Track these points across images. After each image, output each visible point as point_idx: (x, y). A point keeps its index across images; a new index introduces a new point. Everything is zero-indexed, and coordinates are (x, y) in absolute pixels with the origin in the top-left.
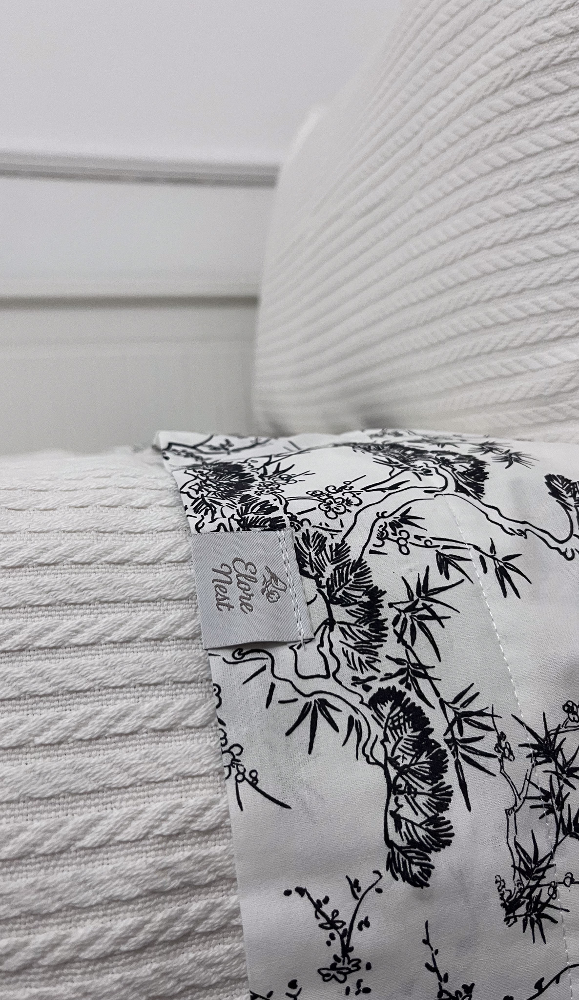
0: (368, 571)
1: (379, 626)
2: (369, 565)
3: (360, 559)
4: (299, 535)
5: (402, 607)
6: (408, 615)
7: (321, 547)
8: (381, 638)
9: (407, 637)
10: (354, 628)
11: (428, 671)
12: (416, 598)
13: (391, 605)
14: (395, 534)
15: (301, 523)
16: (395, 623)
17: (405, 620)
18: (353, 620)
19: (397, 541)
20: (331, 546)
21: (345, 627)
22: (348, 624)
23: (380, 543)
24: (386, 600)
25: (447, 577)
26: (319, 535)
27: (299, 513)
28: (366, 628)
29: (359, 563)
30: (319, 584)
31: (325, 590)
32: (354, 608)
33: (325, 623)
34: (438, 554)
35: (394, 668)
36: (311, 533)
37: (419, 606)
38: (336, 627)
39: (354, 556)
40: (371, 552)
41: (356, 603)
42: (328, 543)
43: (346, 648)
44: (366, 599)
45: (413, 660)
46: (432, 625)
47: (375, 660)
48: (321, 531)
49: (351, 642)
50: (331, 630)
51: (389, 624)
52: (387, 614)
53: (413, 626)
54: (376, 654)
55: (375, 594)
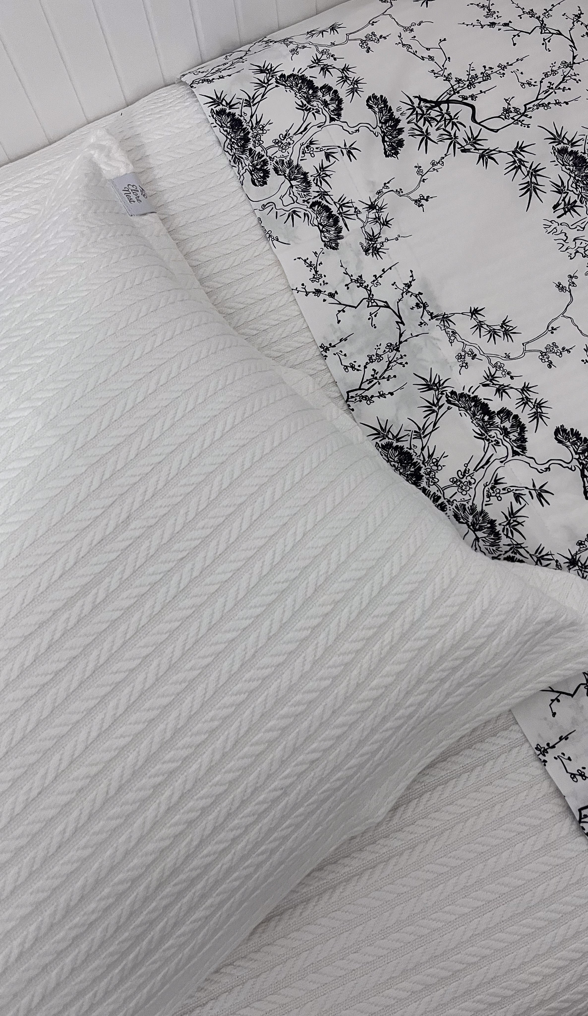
0: (487, 513)
1: (497, 534)
2: (486, 511)
3: (482, 509)
4: (454, 507)
5: (505, 524)
6: (508, 526)
7: (465, 509)
8: (499, 538)
9: (510, 535)
10: (487, 538)
11: (522, 545)
12: (509, 519)
13: (500, 524)
14: (494, 493)
15: (453, 502)
16: (503, 531)
17: (507, 529)
18: (486, 535)
19: (496, 496)
20: (468, 508)
21: (484, 539)
22: (485, 537)
23: (488, 499)
24: (497, 523)
25: (520, 504)
26: (462, 504)
27: (450, 498)
28: (492, 537)
29: (482, 511)
30: (468, 525)
31: (471, 527)
32: (485, 530)
33: (475, 540)
34: (515, 494)
35: (508, 548)
36: (458, 505)
37: (512, 521)
38: (480, 540)
39: (479, 509)
40: (486, 505)
41: (485, 528)
42: (467, 507)
43: (486, 547)
44: (489, 525)
45: (515, 543)
46: (518, 527)
47: (499, 548)
48: (462, 503)
49: (488, 544)
50: (478, 541)
51: (501, 532)
52: (499, 528)
53: (511, 530)
54: (499, 545)
55: (492, 522)
